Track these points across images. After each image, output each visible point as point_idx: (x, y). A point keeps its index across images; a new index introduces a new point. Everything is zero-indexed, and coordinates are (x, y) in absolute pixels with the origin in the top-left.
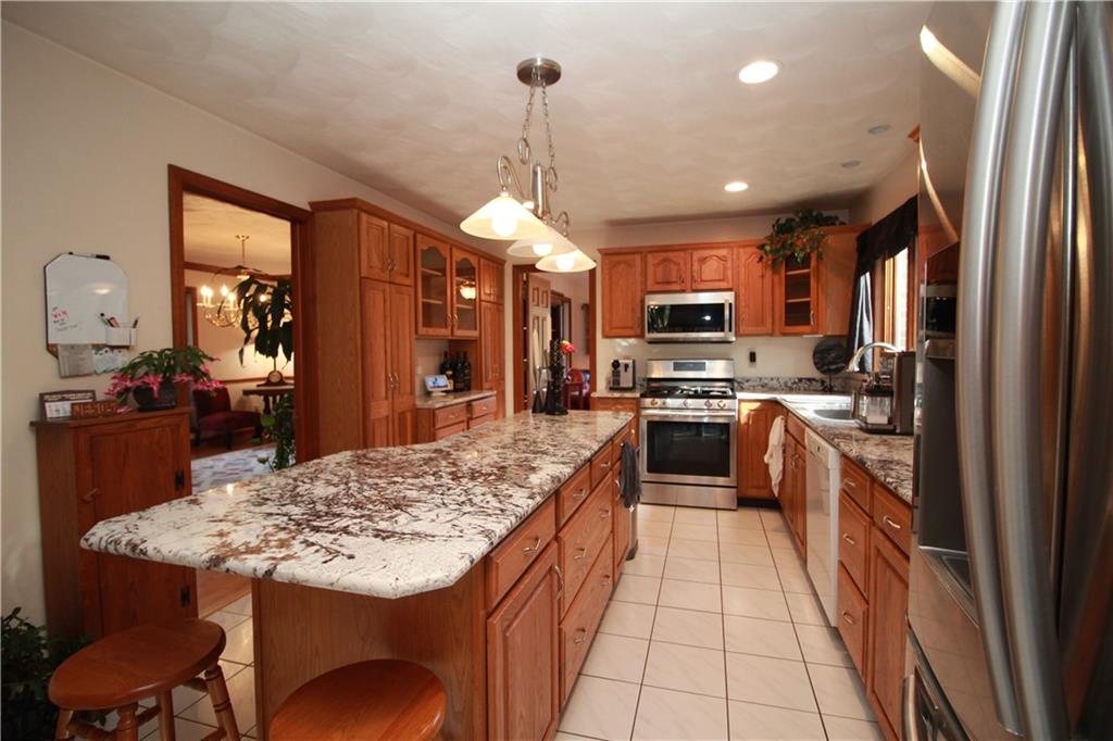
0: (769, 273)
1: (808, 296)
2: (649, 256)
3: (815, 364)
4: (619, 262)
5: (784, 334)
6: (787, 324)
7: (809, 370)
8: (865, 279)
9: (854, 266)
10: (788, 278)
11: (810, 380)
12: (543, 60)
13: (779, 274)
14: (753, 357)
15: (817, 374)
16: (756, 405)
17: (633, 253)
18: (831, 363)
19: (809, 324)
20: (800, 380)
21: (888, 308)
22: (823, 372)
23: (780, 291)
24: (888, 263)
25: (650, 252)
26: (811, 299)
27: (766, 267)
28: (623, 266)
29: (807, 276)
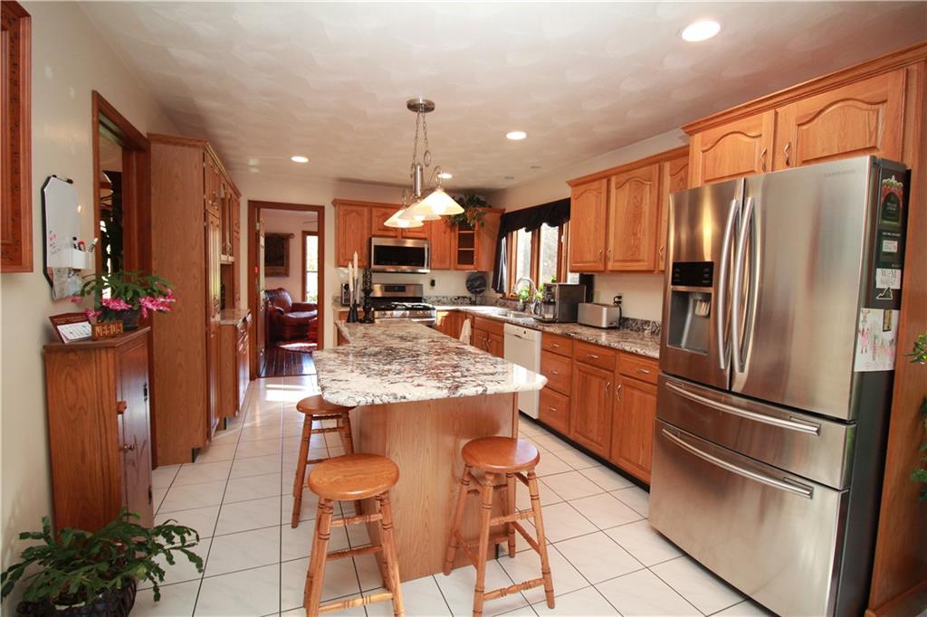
0: (449, 230)
1: (473, 247)
2: (374, 209)
3: (468, 288)
4: (352, 211)
5: (457, 269)
6: (459, 263)
7: (464, 292)
8: (504, 240)
9: (497, 232)
10: (460, 235)
11: (464, 297)
12: (423, 100)
13: (454, 232)
14: (433, 283)
15: (468, 294)
16: (446, 314)
17: (364, 206)
18: (477, 287)
19: (473, 264)
20: (459, 298)
21: (514, 257)
22: (472, 293)
23: (455, 242)
24: (515, 233)
25: (375, 207)
26: (475, 249)
27: (447, 226)
28: (354, 214)
29: (473, 234)
